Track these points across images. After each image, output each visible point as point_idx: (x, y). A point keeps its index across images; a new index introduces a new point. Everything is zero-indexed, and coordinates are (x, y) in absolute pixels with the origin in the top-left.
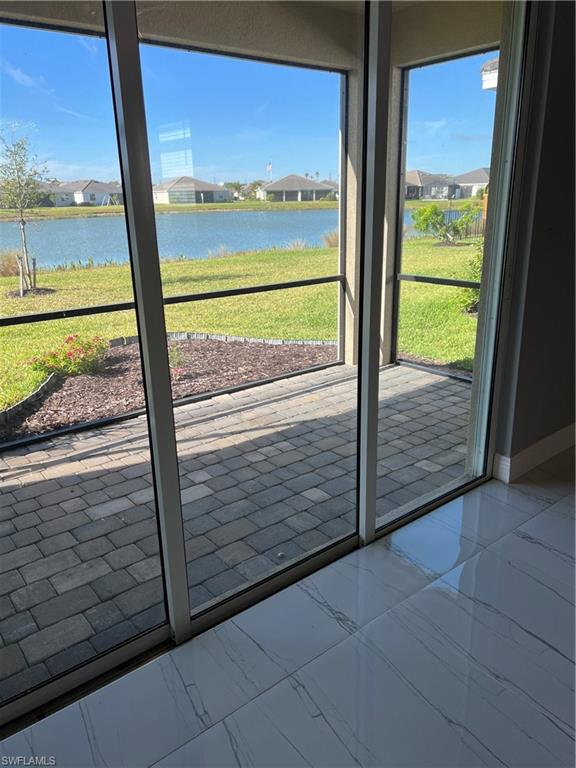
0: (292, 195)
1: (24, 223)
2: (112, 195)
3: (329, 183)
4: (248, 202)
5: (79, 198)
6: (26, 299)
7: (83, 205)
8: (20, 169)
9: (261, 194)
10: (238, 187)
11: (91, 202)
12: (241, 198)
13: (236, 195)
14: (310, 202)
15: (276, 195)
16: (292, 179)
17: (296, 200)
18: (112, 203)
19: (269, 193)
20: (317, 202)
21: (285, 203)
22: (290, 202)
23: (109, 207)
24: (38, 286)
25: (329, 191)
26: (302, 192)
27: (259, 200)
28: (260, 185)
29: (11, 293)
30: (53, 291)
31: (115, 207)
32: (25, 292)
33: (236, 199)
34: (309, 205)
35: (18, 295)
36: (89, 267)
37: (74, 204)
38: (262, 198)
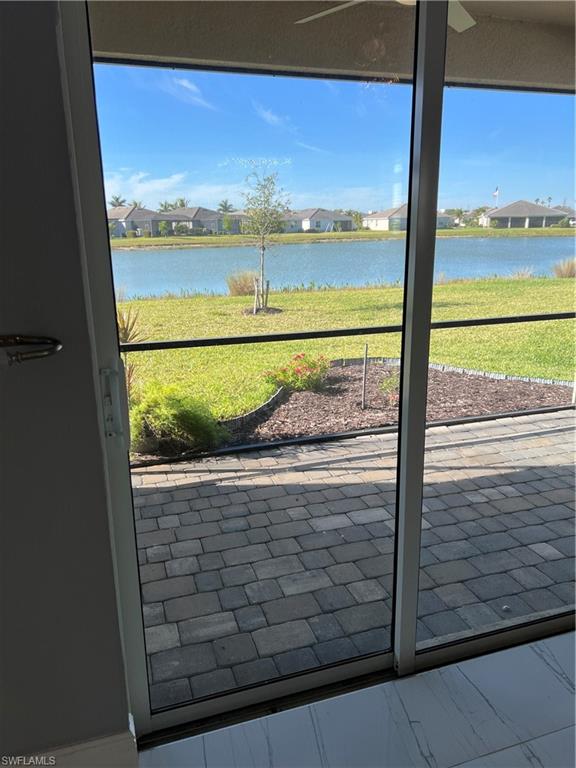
0: (518, 222)
1: (264, 249)
2: (336, 222)
3: (563, 209)
4: (469, 229)
5: (306, 225)
6: (258, 317)
7: (309, 231)
8: (267, 201)
9: (484, 221)
10: (459, 214)
11: (316, 229)
12: (463, 225)
13: (457, 221)
14: (538, 229)
15: (500, 221)
16: (520, 205)
17: (524, 226)
18: (335, 230)
19: (492, 219)
20: (547, 229)
21: (510, 230)
22: (516, 229)
23: (333, 234)
24: (269, 305)
25: (562, 217)
26: (530, 218)
27: (481, 226)
28: (484, 211)
29: (246, 311)
30: (281, 311)
31: (337, 233)
32: (258, 310)
33: (456, 225)
34: (537, 232)
35: (251, 312)
36: (310, 289)
37: (301, 231)
38: (485, 224)
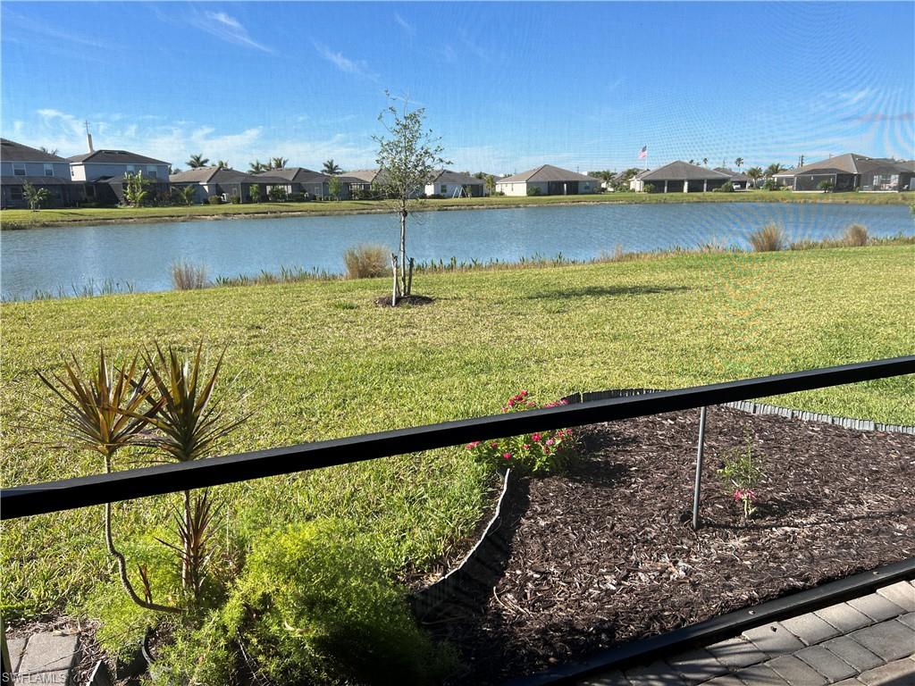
0: (675, 186)
1: (405, 214)
2: (465, 187)
3: (724, 170)
4: (619, 194)
5: (430, 190)
7: (433, 197)
9: (636, 184)
10: (607, 176)
11: (442, 194)
12: (612, 190)
13: (604, 185)
14: (698, 194)
15: (654, 185)
16: (675, 166)
17: (682, 191)
18: (464, 195)
19: (646, 182)
20: (710, 193)
21: (666, 195)
22: (671, 194)
23: (460, 200)
25: (724, 180)
26: (689, 181)
27: (633, 191)
28: (635, 174)
31: (467, 200)
32: (398, 300)
33: (604, 190)
34: (699, 198)
37: (424, 196)
38: (637, 189)
